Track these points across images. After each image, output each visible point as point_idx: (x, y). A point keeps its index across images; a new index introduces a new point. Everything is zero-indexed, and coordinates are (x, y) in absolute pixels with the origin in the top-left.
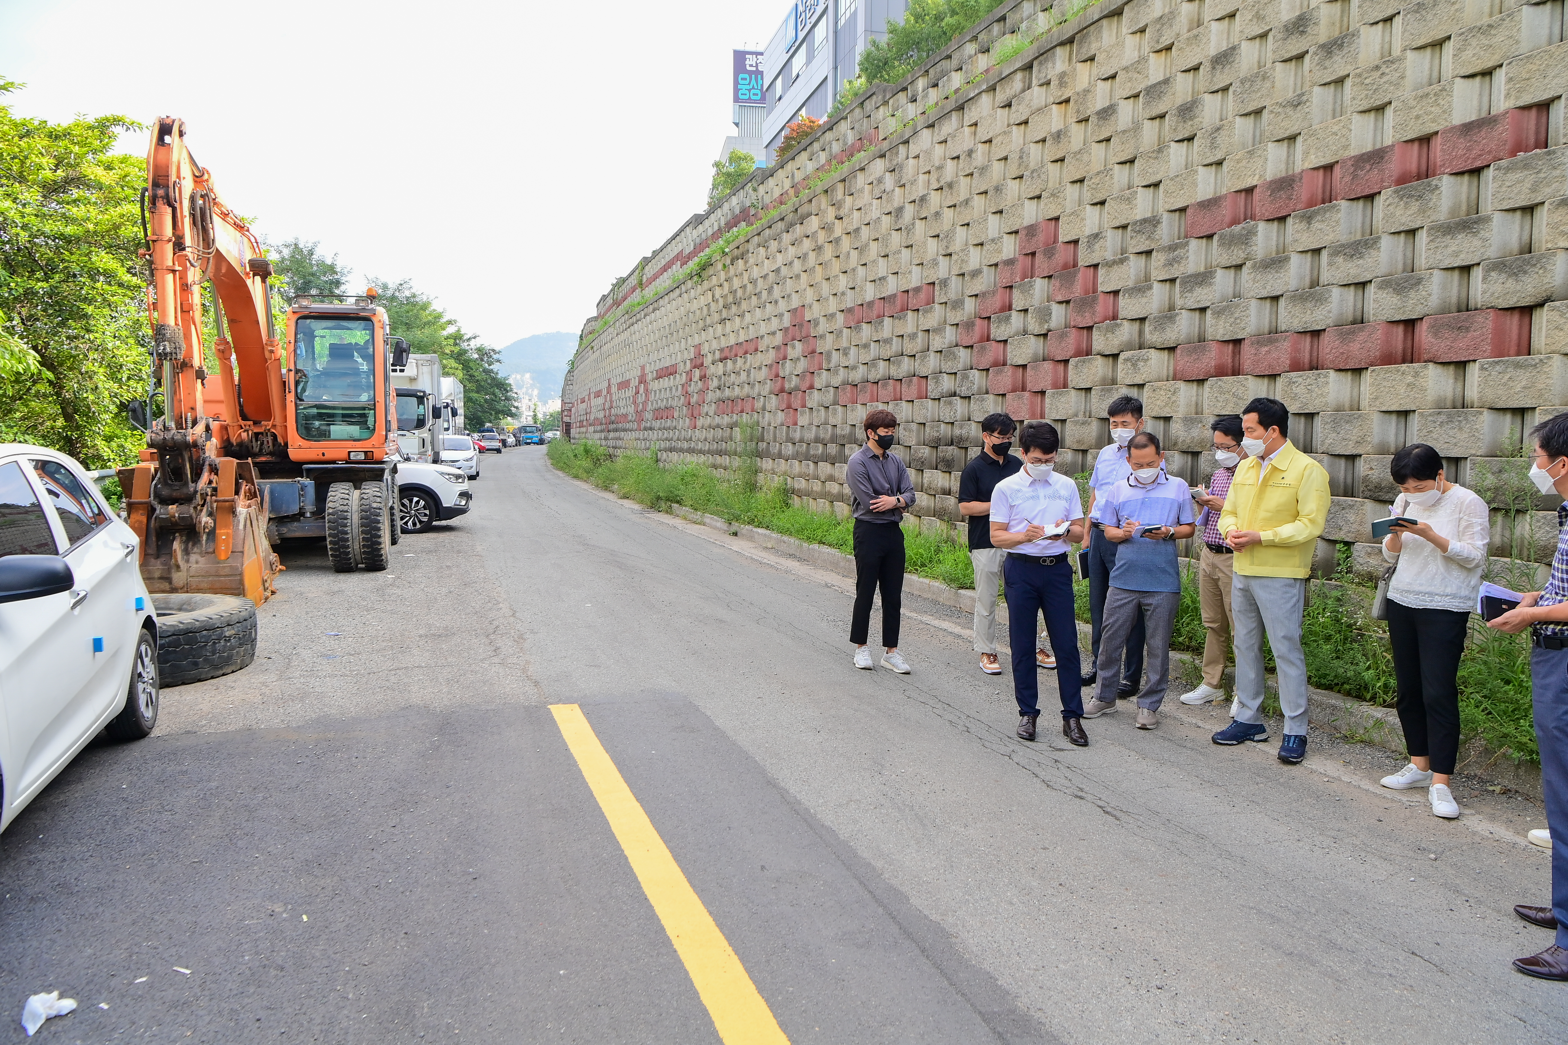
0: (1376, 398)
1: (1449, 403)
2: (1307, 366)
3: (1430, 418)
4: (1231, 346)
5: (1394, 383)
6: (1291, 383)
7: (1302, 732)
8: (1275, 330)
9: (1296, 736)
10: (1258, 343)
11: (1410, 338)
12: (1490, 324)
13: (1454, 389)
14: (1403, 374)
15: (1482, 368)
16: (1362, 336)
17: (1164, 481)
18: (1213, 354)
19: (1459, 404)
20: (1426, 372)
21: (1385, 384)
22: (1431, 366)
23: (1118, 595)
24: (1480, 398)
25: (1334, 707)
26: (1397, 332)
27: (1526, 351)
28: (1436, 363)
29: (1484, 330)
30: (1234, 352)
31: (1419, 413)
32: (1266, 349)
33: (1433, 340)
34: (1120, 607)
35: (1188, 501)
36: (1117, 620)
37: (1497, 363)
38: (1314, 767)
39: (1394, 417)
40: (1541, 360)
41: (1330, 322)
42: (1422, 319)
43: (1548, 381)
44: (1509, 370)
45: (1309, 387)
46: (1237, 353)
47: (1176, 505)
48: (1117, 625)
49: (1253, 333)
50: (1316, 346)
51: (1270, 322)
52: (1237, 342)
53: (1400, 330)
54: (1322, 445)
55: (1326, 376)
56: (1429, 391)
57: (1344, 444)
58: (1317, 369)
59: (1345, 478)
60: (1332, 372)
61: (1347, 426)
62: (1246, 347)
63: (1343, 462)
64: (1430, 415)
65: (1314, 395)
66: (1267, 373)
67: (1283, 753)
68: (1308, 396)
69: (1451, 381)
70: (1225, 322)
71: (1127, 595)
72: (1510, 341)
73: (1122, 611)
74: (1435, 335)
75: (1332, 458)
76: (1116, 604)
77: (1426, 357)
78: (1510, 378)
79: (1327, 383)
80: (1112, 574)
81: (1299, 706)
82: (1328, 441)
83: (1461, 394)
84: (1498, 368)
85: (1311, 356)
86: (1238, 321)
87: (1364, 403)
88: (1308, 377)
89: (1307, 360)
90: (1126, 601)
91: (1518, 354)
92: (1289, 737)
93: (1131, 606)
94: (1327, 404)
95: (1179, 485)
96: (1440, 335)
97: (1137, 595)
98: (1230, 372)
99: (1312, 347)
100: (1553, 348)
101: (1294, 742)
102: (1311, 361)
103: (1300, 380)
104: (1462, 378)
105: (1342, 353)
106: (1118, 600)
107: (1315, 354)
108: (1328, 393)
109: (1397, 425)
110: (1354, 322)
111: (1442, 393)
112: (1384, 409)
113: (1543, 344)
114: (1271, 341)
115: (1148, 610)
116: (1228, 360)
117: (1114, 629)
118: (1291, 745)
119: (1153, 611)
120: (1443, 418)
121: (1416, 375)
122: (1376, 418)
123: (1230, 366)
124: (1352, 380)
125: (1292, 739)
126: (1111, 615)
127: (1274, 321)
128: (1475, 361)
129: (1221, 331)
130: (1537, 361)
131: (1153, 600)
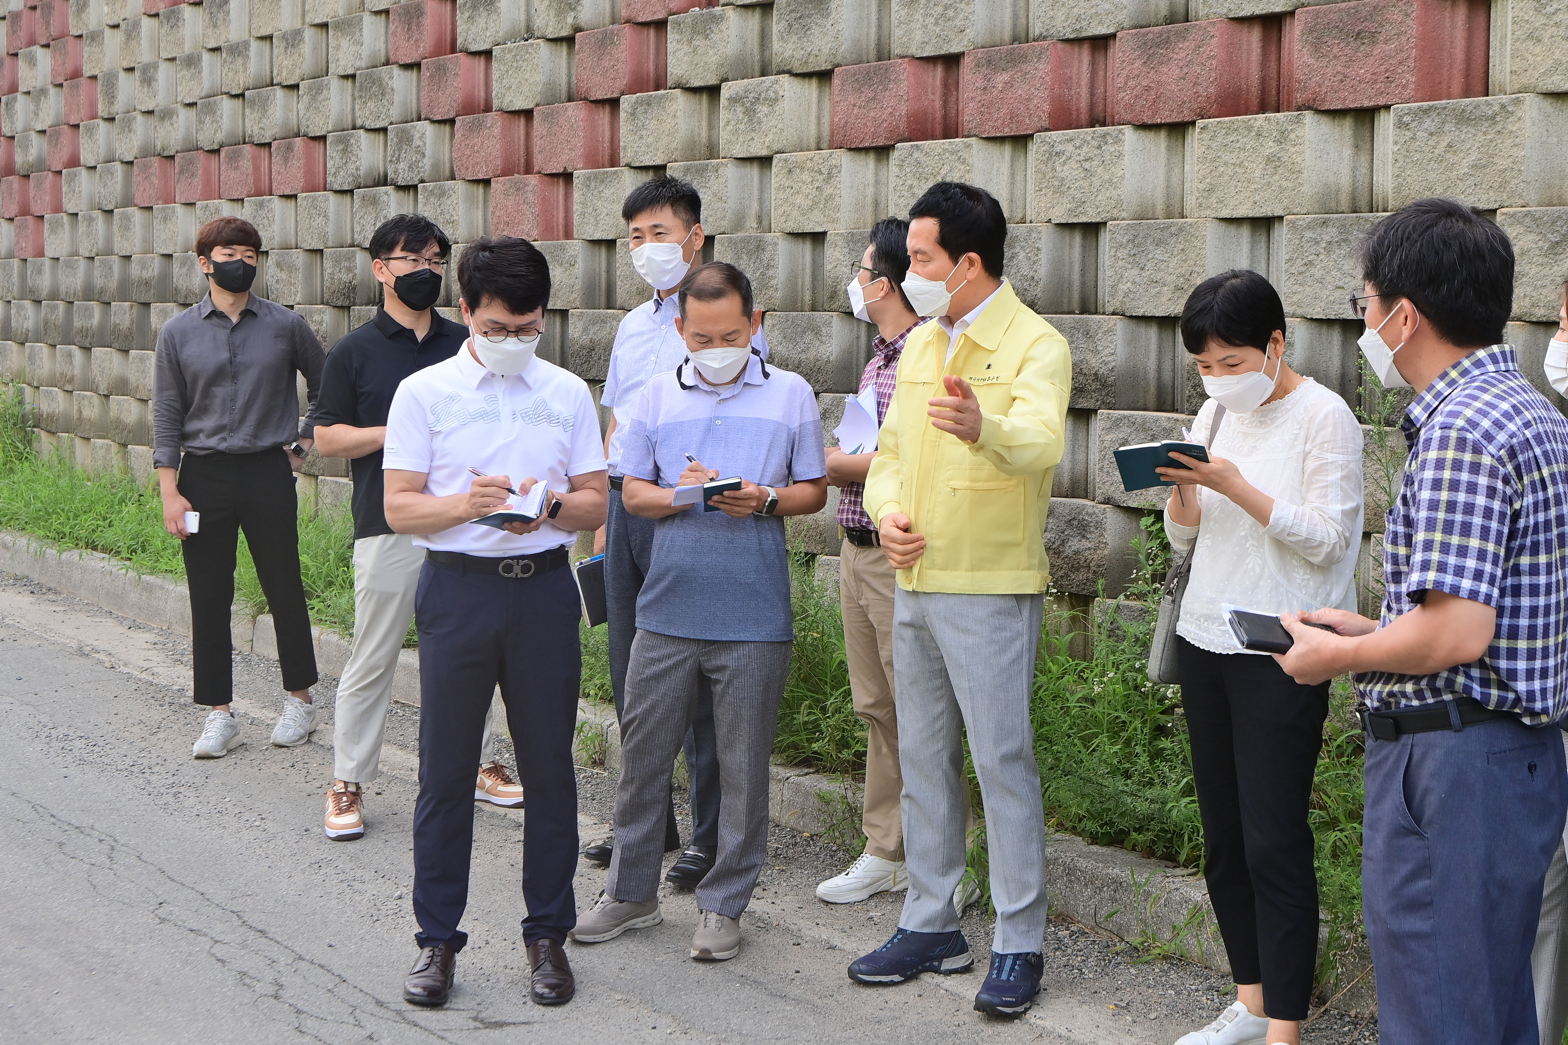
0: (1210, 190)
1: (1345, 202)
2: (1084, 117)
3: (1309, 234)
4: (939, 71)
5: (1242, 155)
6: (1053, 154)
7: (1029, 945)
8: (1021, 37)
9: (1017, 956)
10: (989, 62)
11: (1273, 57)
12: (1412, 27)
13: (1354, 169)
14: (1259, 135)
15: (1400, 125)
16: (1182, 50)
17: (759, 378)
18: (904, 87)
19: (1363, 203)
20: (1300, 133)
21: (1227, 157)
22: (1308, 116)
23: (652, 648)
24: (1398, 190)
25: (1117, 884)
26: (1249, 43)
27: (1480, 87)
28: (1318, 111)
29: (1404, 39)
30: (945, 85)
31: (1290, 221)
32: (1005, 77)
33: (1311, 61)
34: (658, 677)
35: (811, 428)
36: (652, 708)
37: (1426, 111)
38: (1048, 1024)
39: (1245, 232)
40: (1503, 106)
41: (1124, 17)
42: (1292, 13)
43: (1515, 152)
44: (1448, 127)
45: (1087, 165)
46: (950, 87)
47: (783, 437)
48: (652, 721)
49: (980, 40)
50: (1101, 73)
51: (1015, 17)
52: (952, 61)
53: (1254, 37)
54: (1113, 296)
55: (1118, 141)
56: (1305, 174)
57: (1153, 291)
58: (1104, 124)
59: (1159, 370)
60: (1128, 130)
61: (1159, 254)
62: (967, 72)
63: (1152, 333)
64: (1309, 227)
65: (1097, 182)
66: (1007, 132)
67: (985, 997)
68: (1086, 184)
69: (1348, 152)
70: (926, 15)
71: (671, 649)
72: (1451, 65)
73: (663, 687)
74: (1316, 48)
75: (1132, 324)
76: (649, 672)
77: (1299, 97)
78: (1449, 146)
79: (1120, 155)
80: (641, 600)
81: (1025, 888)
82: (1124, 287)
83: (1367, 180)
84: (1429, 123)
85: (1092, 95)
86: (951, 13)
87: (1190, 202)
88: (1084, 141)
89: (1084, 105)
90: (670, 662)
91: (1467, 94)
92: (1003, 957)
93: (680, 674)
94: (1119, 202)
95: (793, 391)
96: (1324, 49)
97: (694, 648)
98: (938, 129)
99: (1093, 73)
100: (1525, 80)
101: (1012, 969)
102: (1092, 106)
103: (1070, 147)
104: (1368, 146)
105: (1148, 89)
106: (654, 661)
107: (1100, 91)
108: (1122, 177)
109: (1252, 250)
110: (1171, 19)
111: (1332, 179)
112: (1226, 214)
113: (1508, 71)
114: (1014, 60)
115: (717, 681)
116: (934, 101)
117: (646, 728)
118: (1004, 977)
119: (729, 683)
120: (1330, 233)
121: (1282, 138)
122: (1211, 232)
123: (938, 115)
124: (1168, 149)
125: (1009, 962)
126: (638, 698)
127: (1022, 13)
128: (1387, 107)
129: (918, 36)
130: (1496, 108)
131: (728, 659)
